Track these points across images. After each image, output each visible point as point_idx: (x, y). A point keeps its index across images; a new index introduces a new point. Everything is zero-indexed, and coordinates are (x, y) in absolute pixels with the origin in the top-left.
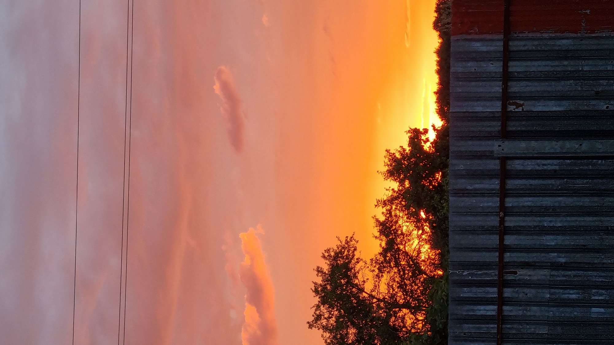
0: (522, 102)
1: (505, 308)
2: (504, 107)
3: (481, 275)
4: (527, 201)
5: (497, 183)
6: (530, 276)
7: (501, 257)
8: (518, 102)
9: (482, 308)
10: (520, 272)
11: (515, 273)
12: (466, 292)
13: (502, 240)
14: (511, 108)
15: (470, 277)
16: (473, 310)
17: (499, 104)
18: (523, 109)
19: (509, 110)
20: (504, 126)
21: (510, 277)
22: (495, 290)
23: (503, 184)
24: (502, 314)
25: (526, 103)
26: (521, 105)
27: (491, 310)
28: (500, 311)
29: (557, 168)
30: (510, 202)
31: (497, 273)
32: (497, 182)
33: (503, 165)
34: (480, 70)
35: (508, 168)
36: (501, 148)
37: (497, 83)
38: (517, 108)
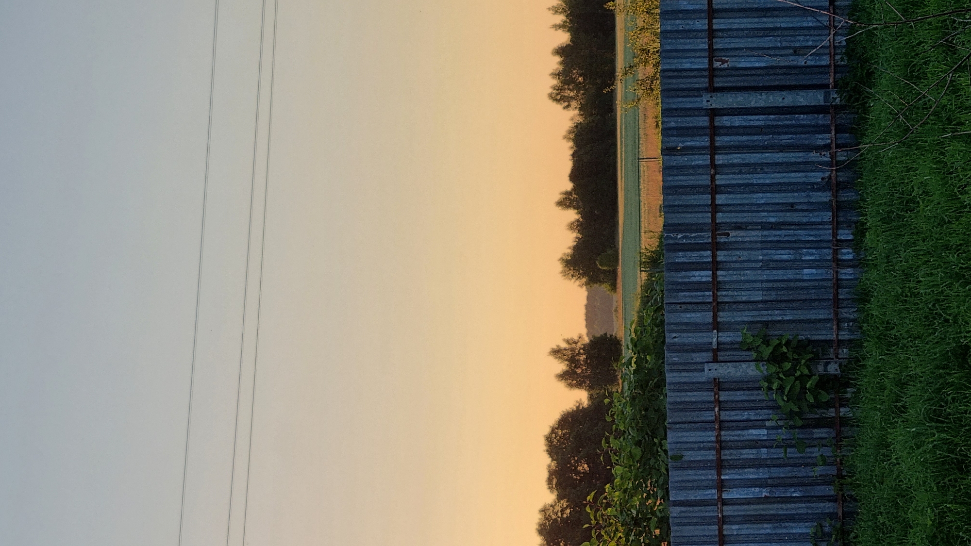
0: (727, 59)
1: (719, 273)
2: (711, 63)
3: (694, 237)
4: (736, 158)
6: (742, 237)
7: (714, 218)
8: (723, 58)
9: (697, 273)
10: (733, 233)
11: (728, 235)
12: (681, 257)
13: (713, 199)
14: (717, 64)
15: (684, 241)
16: (689, 277)
17: (706, 60)
18: (728, 65)
19: (715, 66)
20: (711, 82)
21: (722, 239)
22: (709, 253)
23: (712, 141)
24: (718, 280)
25: (731, 59)
26: (727, 61)
27: (704, 276)
28: (714, 276)
29: (763, 123)
30: (720, 159)
31: (710, 235)
32: (707, 139)
33: (712, 121)
34: (687, 27)
35: (717, 124)
36: (709, 103)
37: (703, 40)
38: (722, 64)
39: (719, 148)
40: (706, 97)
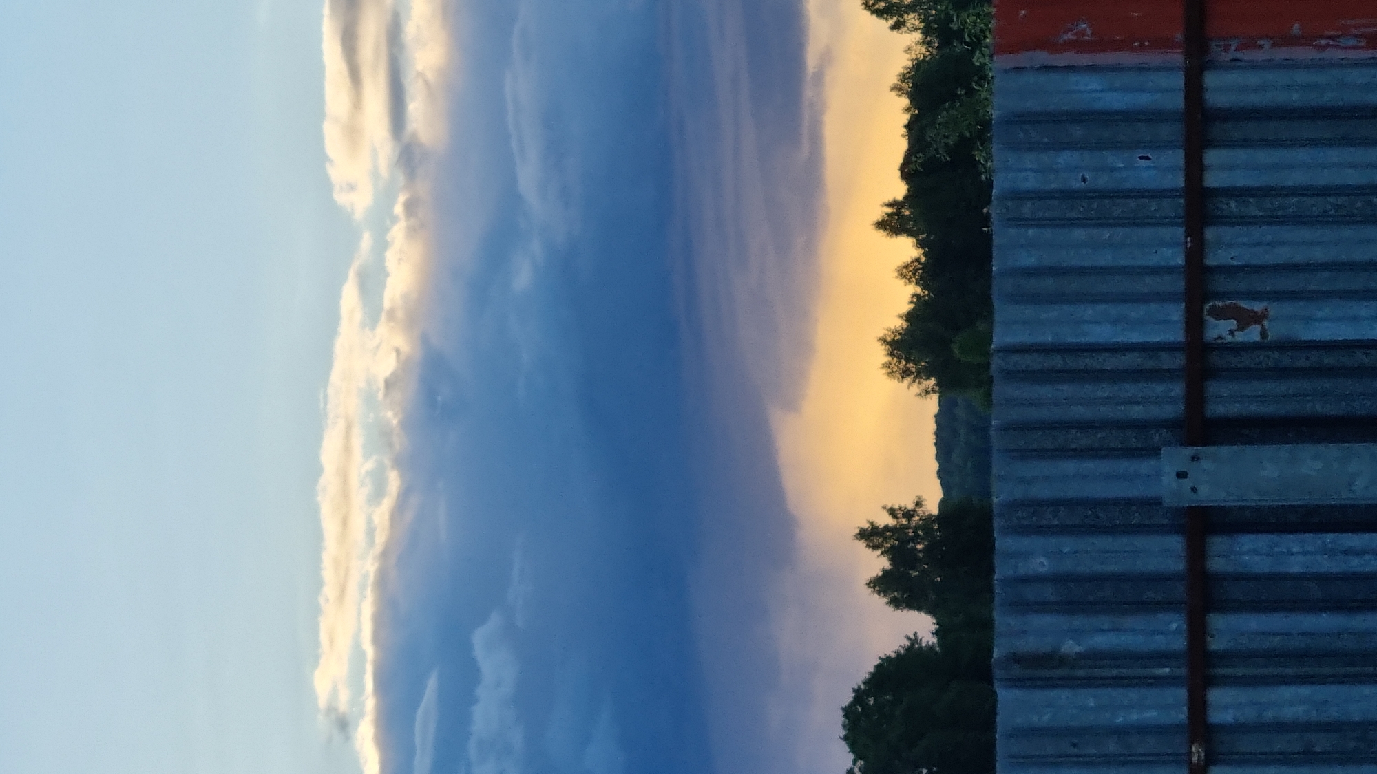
0: (1258, 307)
2: (1194, 323)
5: (1174, 626)
8: (1244, 304)
14: (1219, 329)
17: (1176, 313)
18: (1263, 334)
20: (1195, 398)
23: (1197, 632)
25: (1274, 309)
26: (1257, 318)
30: (1225, 705)
32: (1175, 622)
33: (1197, 554)
34: (1103, 181)
35: (1216, 564)
36: (1187, 483)
37: (1166, 233)
38: (1241, 328)
39: (1227, 657)
40: (1174, 458)
